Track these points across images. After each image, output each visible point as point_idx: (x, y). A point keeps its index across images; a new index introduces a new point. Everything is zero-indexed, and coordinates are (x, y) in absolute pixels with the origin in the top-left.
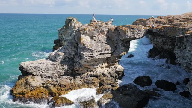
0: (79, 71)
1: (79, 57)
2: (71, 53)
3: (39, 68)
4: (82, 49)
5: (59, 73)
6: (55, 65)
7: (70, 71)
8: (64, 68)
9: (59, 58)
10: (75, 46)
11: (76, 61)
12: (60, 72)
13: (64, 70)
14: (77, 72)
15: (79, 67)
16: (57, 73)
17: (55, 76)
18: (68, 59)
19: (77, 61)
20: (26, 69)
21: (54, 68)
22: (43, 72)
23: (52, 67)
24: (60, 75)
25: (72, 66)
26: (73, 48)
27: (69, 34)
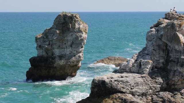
0: (177, 85)
1: (179, 64)
2: (159, 60)
3: (127, 82)
4: (181, 51)
5: (154, 89)
6: (144, 78)
7: (165, 85)
8: (157, 81)
9: (147, 68)
10: (163, 51)
11: (172, 69)
12: (154, 87)
13: (159, 84)
14: (173, 87)
15: (179, 78)
16: (151, 89)
17: (149, 93)
18: (156, 69)
19: (175, 69)
20: (110, 85)
21: (144, 83)
22: (131, 89)
23: (142, 81)
24: (155, 91)
25: (167, 78)
26: (162, 53)
27: (69, 43)
